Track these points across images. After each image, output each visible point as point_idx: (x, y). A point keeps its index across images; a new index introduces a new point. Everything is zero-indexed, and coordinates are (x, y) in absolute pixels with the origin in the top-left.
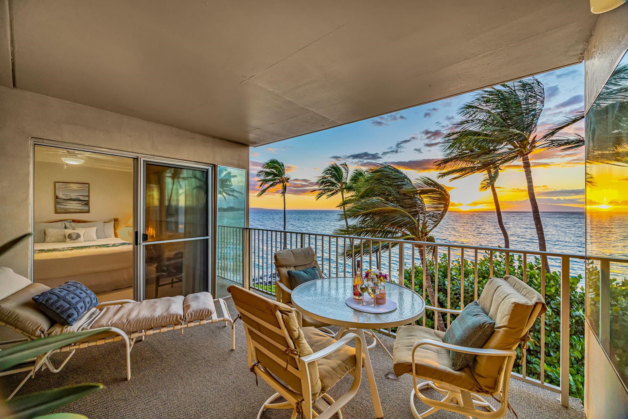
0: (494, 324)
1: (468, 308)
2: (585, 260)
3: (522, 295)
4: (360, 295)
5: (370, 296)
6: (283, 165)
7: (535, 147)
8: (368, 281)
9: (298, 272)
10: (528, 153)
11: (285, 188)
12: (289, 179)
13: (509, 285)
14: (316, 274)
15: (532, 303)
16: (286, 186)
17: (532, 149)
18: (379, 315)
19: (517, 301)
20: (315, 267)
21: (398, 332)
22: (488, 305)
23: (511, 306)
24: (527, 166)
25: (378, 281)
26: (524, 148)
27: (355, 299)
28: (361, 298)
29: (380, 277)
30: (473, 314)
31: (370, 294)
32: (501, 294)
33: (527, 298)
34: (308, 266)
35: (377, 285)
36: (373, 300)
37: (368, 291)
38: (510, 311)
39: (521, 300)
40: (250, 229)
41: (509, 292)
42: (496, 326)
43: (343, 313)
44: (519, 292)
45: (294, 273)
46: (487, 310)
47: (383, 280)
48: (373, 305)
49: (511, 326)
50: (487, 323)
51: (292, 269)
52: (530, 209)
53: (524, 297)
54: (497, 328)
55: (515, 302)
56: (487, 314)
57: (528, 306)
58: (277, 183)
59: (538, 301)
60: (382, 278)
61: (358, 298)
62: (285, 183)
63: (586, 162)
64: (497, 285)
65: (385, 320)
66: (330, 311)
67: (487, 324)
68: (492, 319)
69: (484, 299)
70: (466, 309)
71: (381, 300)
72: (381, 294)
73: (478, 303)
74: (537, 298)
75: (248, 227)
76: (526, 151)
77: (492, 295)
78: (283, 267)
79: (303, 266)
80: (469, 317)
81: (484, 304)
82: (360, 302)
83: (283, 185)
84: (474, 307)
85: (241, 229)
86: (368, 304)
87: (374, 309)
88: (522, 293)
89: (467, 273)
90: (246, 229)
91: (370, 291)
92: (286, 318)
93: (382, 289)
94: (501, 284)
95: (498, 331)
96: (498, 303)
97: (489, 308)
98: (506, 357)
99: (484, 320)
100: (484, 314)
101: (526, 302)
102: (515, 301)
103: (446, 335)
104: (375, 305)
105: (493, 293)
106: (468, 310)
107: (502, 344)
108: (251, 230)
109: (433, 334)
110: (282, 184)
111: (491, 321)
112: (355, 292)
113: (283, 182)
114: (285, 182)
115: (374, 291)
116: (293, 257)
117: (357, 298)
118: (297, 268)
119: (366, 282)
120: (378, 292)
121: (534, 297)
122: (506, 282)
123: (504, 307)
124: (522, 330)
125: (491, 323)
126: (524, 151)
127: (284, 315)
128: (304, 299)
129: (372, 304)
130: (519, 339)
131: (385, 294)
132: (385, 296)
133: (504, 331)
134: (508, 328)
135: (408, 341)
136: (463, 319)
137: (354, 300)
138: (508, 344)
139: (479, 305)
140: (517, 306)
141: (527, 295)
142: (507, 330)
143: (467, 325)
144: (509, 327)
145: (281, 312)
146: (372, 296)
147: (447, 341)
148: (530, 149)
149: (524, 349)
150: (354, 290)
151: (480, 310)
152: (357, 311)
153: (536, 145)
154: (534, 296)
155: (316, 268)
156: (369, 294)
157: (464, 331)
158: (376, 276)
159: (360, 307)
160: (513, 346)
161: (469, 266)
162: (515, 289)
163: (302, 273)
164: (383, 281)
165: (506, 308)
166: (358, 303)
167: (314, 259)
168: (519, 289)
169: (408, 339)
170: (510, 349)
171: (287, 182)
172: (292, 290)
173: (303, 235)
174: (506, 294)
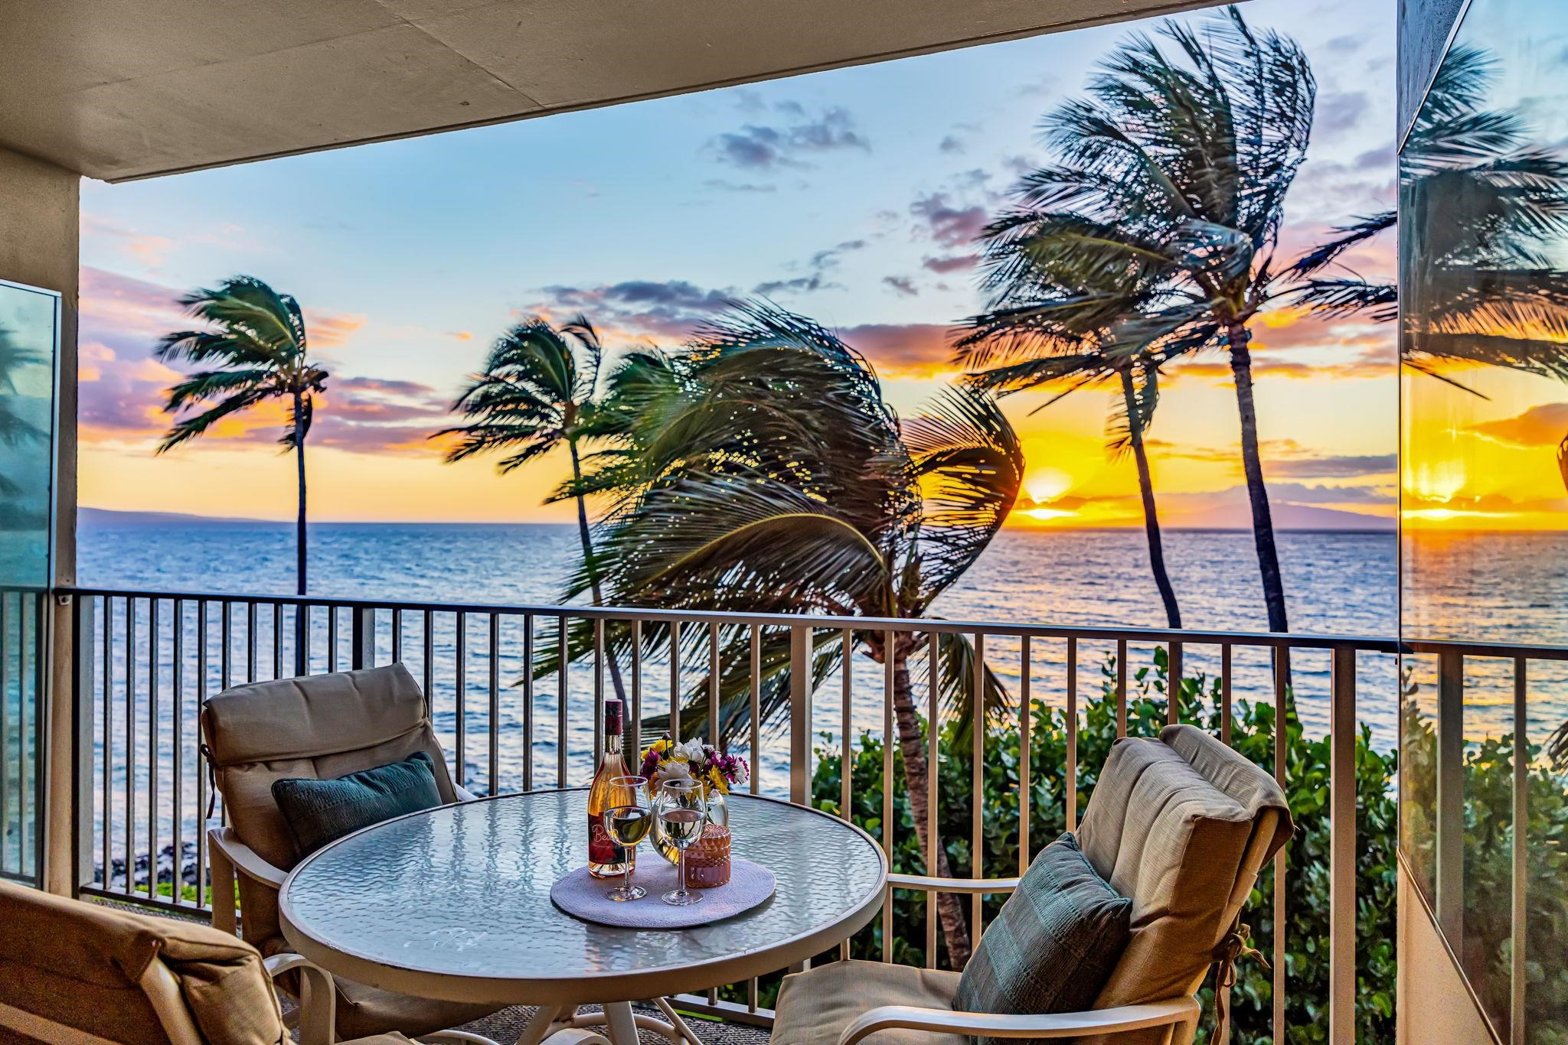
0: (1130, 907)
1: (1041, 863)
2: (1396, 655)
3: (1218, 788)
4: (618, 856)
5: (665, 856)
6: (294, 308)
7: (1265, 298)
8: (653, 789)
9: (334, 783)
10: (1246, 317)
11: (303, 416)
12: (324, 375)
13: (1177, 758)
14: (425, 784)
15: (1246, 812)
16: (309, 410)
17: (1257, 304)
18: (696, 934)
19: (1200, 810)
20: (420, 756)
21: (785, 997)
22: (1110, 842)
23: (1182, 833)
24: (1241, 363)
25: (696, 784)
26: (1237, 297)
27: (596, 876)
28: (623, 868)
29: (708, 768)
30: (1060, 884)
31: (665, 849)
32: (1153, 793)
33: (1232, 796)
34: (382, 755)
35: (694, 806)
36: (676, 873)
37: (654, 835)
38: (1180, 853)
39: (1213, 804)
40: (78, 594)
41: (1177, 784)
42: (1134, 918)
43: (535, 943)
44: (1206, 779)
45: (310, 790)
46: (1107, 864)
47: (717, 779)
48: (674, 896)
49: (1185, 908)
50: (1104, 909)
51: (302, 773)
52: (1246, 520)
53: (1222, 795)
54: (1138, 924)
55: (1195, 816)
56: (1106, 877)
57: (1235, 824)
58: (266, 392)
59: (1267, 803)
60: (714, 773)
61: (611, 873)
62: (304, 396)
63: (1401, 359)
64: (1140, 764)
65: (722, 948)
66: (469, 943)
67: (1107, 911)
68: (1120, 894)
69: (1095, 821)
70: (1036, 867)
71: (708, 870)
72: (709, 841)
73: (1077, 839)
74: (1264, 793)
75: (68, 585)
76: (1239, 310)
77: (1122, 803)
78: (252, 765)
79: (354, 755)
80: (1045, 896)
81: (1097, 840)
82: (612, 886)
83: (298, 403)
84: (1061, 854)
85: (30, 598)
86: (653, 891)
87: (678, 909)
88: (1219, 780)
89: (1048, 753)
90: (60, 592)
91: (662, 834)
92: (204, 993)
93: (717, 820)
94: (1151, 759)
95: (1143, 934)
96: (1142, 830)
97: (1111, 855)
98: (1168, 1026)
99: (1095, 899)
100: (1098, 879)
101: (1231, 810)
102: (1196, 812)
103: (964, 981)
104: (681, 893)
105: (1124, 794)
106: (1041, 870)
107: (1157, 980)
108: (84, 601)
109: (920, 985)
110: (289, 399)
111: (1119, 901)
112: (594, 845)
113: (296, 389)
114: (304, 389)
115: (676, 832)
116: (307, 717)
117: (606, 870)
118: (329, 766)
119: (643, 799)
120: (694, 833)
121: (1256, 790)
122: (1169, 750)
123: (1162, 839)
124: (1216, 917)
125: (1117, 908)
126: (1234, 309)
127: (194, 983)
128: (346, 904)
129: (668, 890)
130: (1206, 953)
131: (726, 840)
132: (727, 851)
133: (1161, 928)
134: (1174, 915)
135: (820, 1032)
136: (1023, 905)
137: (592, 882)
138: (1173, 977)
139: (1080, 848)
140: (1202, 828)
141: (1233, 787)
142: (1170, 926)
143: (1038, 928)
144: (1178, 911)
145: (180, 965)
146: (672, 856)
147: (969, 1003)
148: (1251, 303)
149: (1223, 988)
150: (592, 836)
151: (1082, 864)
152: (600, 929)
153: (1270, 293)
154: (1255, 785)
155: (423, 758)
156: (661, 847)
157: (1026, 955)
158: (687, 768)
159: (618, 911)
160: (1188, 984)
161: (1055, 727)
162: (1196, 770)
163: (353, 786)
164: (721, 785)
165: (1166, 844)
166: (608, 896)
167: (414, 716)
168: (1207, 771)
169: (823, 1022)
170: (1178, 996)
171: (318, 388)
172: (288, 868)
173: (366, 613)
174: (1167, 791)
